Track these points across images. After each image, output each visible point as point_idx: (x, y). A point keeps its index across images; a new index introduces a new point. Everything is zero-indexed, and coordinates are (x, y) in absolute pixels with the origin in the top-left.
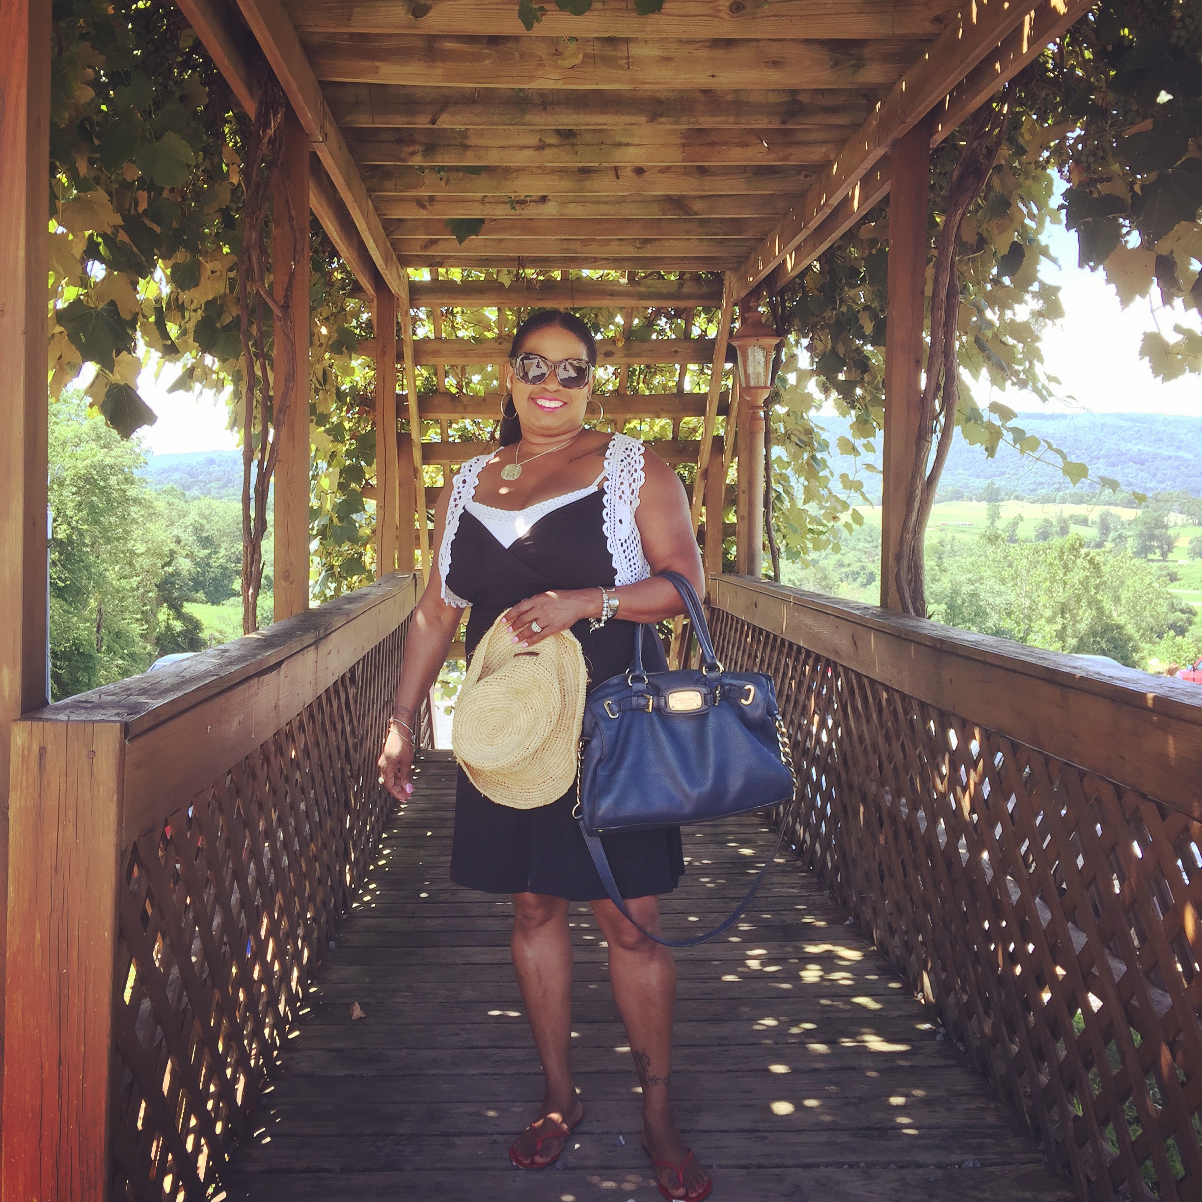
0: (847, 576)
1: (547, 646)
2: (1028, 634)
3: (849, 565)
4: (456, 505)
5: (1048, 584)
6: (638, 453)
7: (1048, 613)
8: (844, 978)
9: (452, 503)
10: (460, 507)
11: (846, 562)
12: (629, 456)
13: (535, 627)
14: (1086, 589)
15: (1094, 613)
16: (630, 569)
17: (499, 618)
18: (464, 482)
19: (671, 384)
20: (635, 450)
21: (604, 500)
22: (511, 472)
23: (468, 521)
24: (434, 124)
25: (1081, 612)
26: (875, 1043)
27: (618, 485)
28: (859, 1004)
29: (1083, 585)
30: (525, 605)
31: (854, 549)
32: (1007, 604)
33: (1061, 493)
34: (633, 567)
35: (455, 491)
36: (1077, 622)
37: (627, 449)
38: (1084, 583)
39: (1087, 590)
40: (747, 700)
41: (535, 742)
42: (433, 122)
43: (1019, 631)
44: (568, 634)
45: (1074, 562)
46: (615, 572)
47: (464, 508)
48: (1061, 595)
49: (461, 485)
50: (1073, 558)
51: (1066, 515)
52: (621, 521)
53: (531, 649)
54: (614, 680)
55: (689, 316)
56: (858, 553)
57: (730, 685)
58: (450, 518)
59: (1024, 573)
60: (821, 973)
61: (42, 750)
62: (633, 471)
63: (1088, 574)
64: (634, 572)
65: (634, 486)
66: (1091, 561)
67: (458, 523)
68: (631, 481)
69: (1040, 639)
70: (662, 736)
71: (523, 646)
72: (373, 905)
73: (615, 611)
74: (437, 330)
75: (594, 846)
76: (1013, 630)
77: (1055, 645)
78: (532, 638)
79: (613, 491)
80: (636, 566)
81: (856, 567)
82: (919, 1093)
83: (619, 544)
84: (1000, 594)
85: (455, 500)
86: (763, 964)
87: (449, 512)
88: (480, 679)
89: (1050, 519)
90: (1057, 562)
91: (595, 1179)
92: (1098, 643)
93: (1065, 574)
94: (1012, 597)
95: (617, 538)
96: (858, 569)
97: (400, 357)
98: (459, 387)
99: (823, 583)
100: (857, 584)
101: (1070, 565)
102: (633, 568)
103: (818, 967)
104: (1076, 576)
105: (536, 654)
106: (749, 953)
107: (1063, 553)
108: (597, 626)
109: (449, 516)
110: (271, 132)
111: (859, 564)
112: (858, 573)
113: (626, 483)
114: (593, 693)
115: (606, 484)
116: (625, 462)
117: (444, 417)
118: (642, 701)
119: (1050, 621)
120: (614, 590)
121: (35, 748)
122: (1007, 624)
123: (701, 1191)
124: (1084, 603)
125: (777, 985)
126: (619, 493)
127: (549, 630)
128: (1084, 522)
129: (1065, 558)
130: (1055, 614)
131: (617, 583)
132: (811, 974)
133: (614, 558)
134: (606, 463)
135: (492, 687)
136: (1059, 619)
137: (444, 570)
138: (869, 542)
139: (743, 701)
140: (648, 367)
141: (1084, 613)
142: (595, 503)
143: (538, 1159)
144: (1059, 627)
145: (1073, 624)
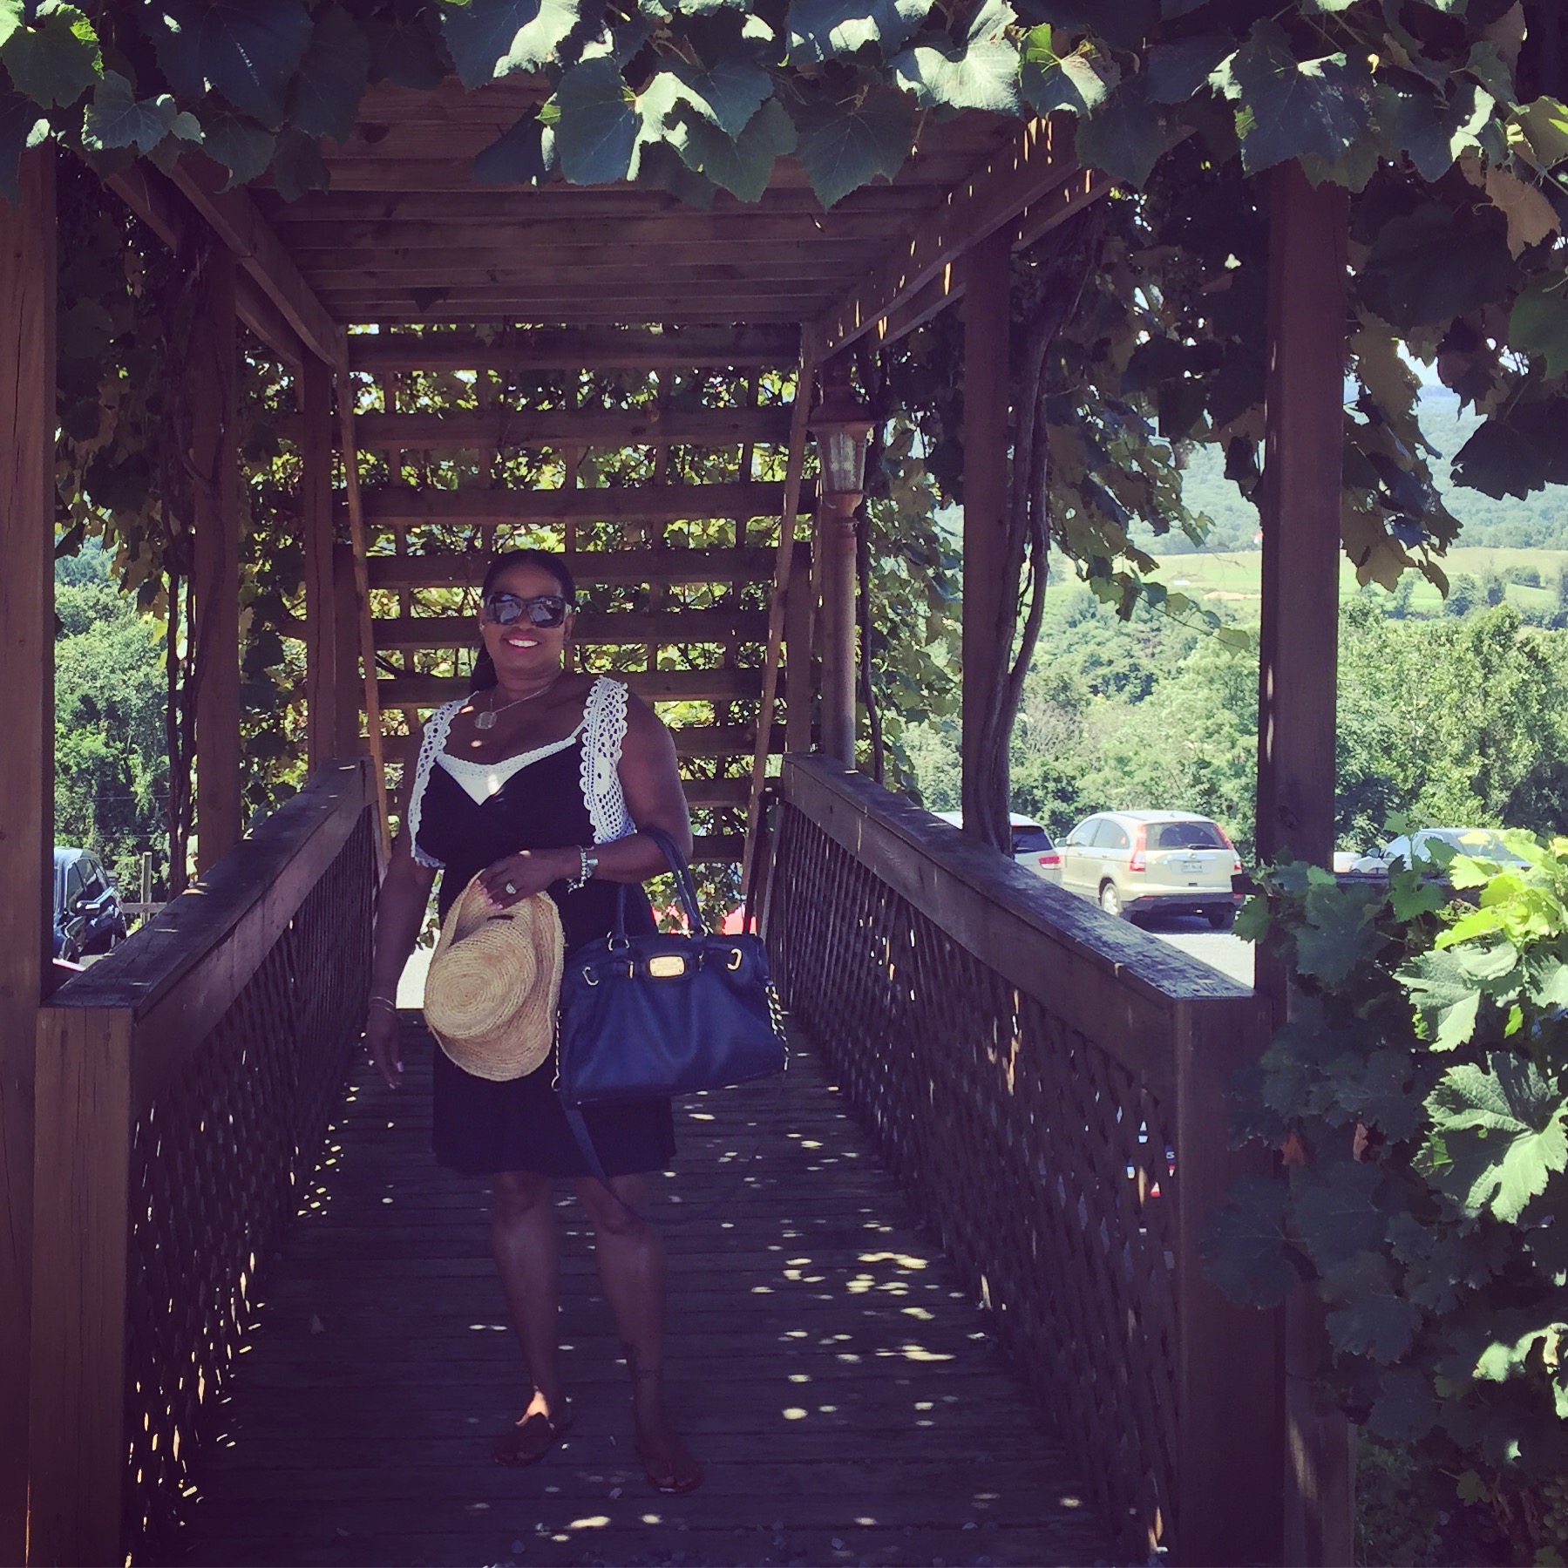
0: (1106, 682)
1: (523, 909)
2: (1422, 784)
3: (1110, 662)
4: (427, 757)
5: (1455, 695)
6: (621, 701)
7: (1456, 747)
8: (897, 1289)
9: (423, 755)
10: (431, 759)
11: (1105, 658)
12: (611, 704)
13: (510, 889)
14: (1522, 703)
15: (1538, 746)
16: (610, 825)
17: (472, 880)
18: (436, 731)
19: (731, 467)
20: (618, 697)
21: (582, 753)
22: (485, 721)
23: (438, 772)
24: (388, 217)
25: (1514, 745)
26: (916, 1353)
27: (598, 737)
28: (907, 1314)
29: (1517, 697)
30: (499, 866)
31: (1120, 633)
32: (1382, 733)
33: (1491, 529)
34: (614, 823)
35: (425, 742)
36: (1507, 761)
37: (609, 696)
38: (1520, 694)
39: (1524, 704)
40: (734, 964)
41: (508, 1011)
42: (388, 214)
43: (1405, 780)
44: (544, 896)
45: (1501, 657)
46: (593, 829)
47: (435, 760)
48: (1479, 714)
49: (432, 734)
50: (1500, 650)
51: (1499, 569)
52: (599, 776)
53: (506, 911)
54: (595, 945)
55: (754, 376)
56: (1128, 640)
57: (715, 949)
58: (420, 771)
59: (1414, 674)
60: (871, 1283)
61: (64, 1033)
62: (614, 721)
63: (1526, 677)
64: (616, 828)
65: (615, 737)
66: (1532, 654)
67: (428, 777)
68: (612, 732)
69: (1442, 793)
70: (644, 1003)
71: (498, 909)
72: (324, 1213)
73: (594, 869)
74: (389, 401)
75: (576, 1120)
76: (1394, 777)
77: (1468, 803)
78: (509, 900)
79: (592, 743)
80: (617, 823)
81: (1122, 666)
82: (949, 1399)
83: (597, 799)
84: (1369, 715)
85: (426, 751)
86: (803, 1275)
87: (419, 764)
88: (452, 944)
89: (1472, 576)
90: (1470, 655)
91: (581, 1474)
92: (1547, 799)
93: (1486, 679)
94: (1393, 720)
95: (595, 793)
96: (1126, 670)
97: (337, 441)
98: (422, 477)
99: (1062, 697)
100: (1124, 696)
101: (1495, 660)
102: (613, 825)
103: (869, 1277)
104: (1506, 681)
105: (510, 917)
106: (790, 1263)
107: (1482, 641)
108: (575, 887)
109: (419, 769)
110: (196, 274)
111: (1128, 661)
112: (1126, 677)
113: (606, 734)
114: (572, 957)
115: (585, 735)
116: (607, 711)
117: (399, 521)
118: (622, 967)
119: (1460, 761)
120: (593, 848)
121: (58, 1031)
122: (1385, 767)
123: (690, 1480)
124: (1519, 729)
125: (816, 1296)
126: (599, 745)
127: (525, 892)
128: (1534, 581)
129: (1485, 649)
130: (1468, 749)
131: (596, 841)
132: (860, 1285)
133: (591, 815)
134: (585, 713)
135: (466, 953)
136: (1476, 759)
137: (414, 827)
138: (1145, 622)
139: (730, 966)
140: (695, 447)
141: (1520, 746)
142: (572, 757)
143: (521, 1455)
144: (1475, 771)
145: (1502, 767)
